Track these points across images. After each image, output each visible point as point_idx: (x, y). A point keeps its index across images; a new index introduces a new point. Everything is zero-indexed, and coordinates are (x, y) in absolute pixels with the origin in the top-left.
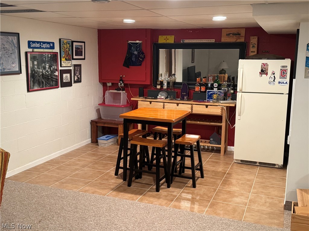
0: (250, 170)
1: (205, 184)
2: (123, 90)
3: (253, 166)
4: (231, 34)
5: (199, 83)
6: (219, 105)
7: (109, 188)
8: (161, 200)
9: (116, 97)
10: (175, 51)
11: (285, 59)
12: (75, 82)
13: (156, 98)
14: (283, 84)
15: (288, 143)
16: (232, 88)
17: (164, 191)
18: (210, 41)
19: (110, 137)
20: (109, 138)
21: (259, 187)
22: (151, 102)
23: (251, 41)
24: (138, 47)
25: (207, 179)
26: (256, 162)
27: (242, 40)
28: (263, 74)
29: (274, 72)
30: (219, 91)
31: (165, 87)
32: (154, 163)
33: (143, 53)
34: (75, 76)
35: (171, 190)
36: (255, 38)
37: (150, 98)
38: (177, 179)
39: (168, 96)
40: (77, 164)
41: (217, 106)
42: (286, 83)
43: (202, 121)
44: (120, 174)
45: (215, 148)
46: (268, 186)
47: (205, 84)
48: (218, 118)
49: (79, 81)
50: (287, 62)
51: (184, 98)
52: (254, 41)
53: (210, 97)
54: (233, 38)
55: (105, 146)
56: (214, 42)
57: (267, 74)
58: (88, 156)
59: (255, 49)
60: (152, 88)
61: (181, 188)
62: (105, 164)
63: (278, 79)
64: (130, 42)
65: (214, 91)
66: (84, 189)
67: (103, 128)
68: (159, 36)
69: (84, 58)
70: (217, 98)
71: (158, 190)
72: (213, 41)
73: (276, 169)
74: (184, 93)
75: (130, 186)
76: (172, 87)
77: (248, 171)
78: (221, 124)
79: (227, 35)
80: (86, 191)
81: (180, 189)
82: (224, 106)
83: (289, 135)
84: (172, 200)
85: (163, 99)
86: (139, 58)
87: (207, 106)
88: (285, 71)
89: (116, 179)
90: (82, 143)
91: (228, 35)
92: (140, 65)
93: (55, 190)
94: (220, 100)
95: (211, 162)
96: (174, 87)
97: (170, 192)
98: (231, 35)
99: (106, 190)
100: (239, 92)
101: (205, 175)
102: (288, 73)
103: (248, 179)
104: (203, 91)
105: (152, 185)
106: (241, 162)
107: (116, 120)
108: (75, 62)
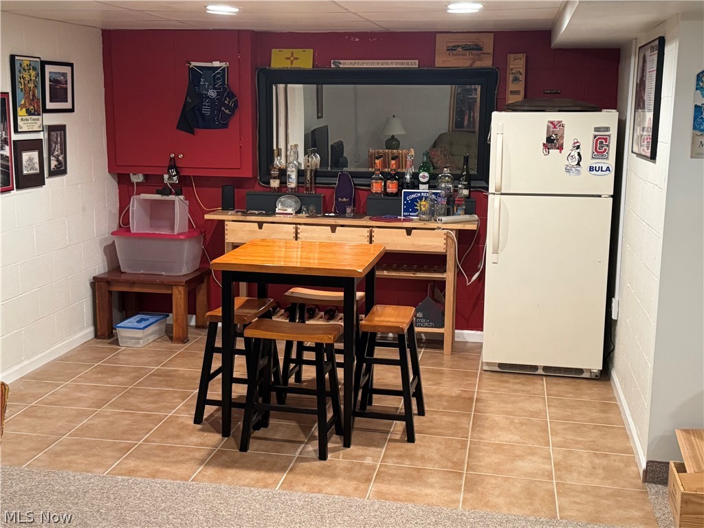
0: (527, 388)
1: (433, 430)
2: (177, 194)
3: (529, 376)
4: (459, 46)
5: (382, 173)
6: (439, 228)
7: (190, 459)
8: (340, 480)
9: (158, 212)
10: (286, 89)
11: (601, 111)
12: (52, 174)
13: (272, 212)
14: (600, 172)
15: (614, 317)
16: (465, 183)
17: (339, 458)
18: (407, 64)
19: (148, 320)
20: (147, 323)
21: (566, 429)
22: (260, 225)
23: (511, 67)
24: (219, 79)
25: (434, 416)
26: (535, 368)
27: (487, 62)
28: (552, 148)
29: (578, 142)
30: (434, 191)
31: (292, 183)
32: (291, 384)
33: (231, 95)
34: (52, 158)
35: (355, 453)
36: (521, 58)
37: (256, 212)
38: (359, 422)
39: (301, 207)
40: (79, 400)
41: (434, 229)
42: (608, 169)
43: (396, 270)
44: (206, 419)
45: (424, 337)
46: (584, 426)
47: (397, 174)
48: (435, 261)
49: (60, 170)
50: (608, 118)
51: (345, 212)
52: (517, 66)
53: (411, 207)
54: (465, 57)
55: (137, 346)
56: (417, 66)
57: (561, 148)
58: (100, 375)
59: (520, 87)
60: (257, 187)
61: (378, 445)
62: (156, 394)
63: (587, 161)
64: (194, 64)
65: (421, 193)
66: (124, 466)
67: (123, 295)
68: (273, 50)
69: (70, 107)
70: (430, 210)
71: (323, 455)
72: (415, 63)
73: (585, 381)
74: (345, 199)
75: (246, 451)
76: (311, 183)
77: (523, 391)
78: (444, 276)
79: (448, 50)
80: (131, 472)
81: (379, 449)
82: (452, 230)
83: (614, 297)
84: (368, 480)
85: (291, 214)
86: (223, 108)
87: (409, 231)
88: (606, 140)
89: (202, 433)
90: (71, 339)
91: (451, 50)
92: (225, 126)
93: (45, 476)
94: (440, 215)
95: (427, 372)
96: (315, 183)
97: (355, 458)
98: (460, 49)
99: (186, 466)
100: (494, 194)
101: (426, 408)
102: (611, 145)
103: (532, 410)
104: (392, 193)
105: (301, 442)
106: (499, 370)
107: (163, 273)
108: (50, 119)
